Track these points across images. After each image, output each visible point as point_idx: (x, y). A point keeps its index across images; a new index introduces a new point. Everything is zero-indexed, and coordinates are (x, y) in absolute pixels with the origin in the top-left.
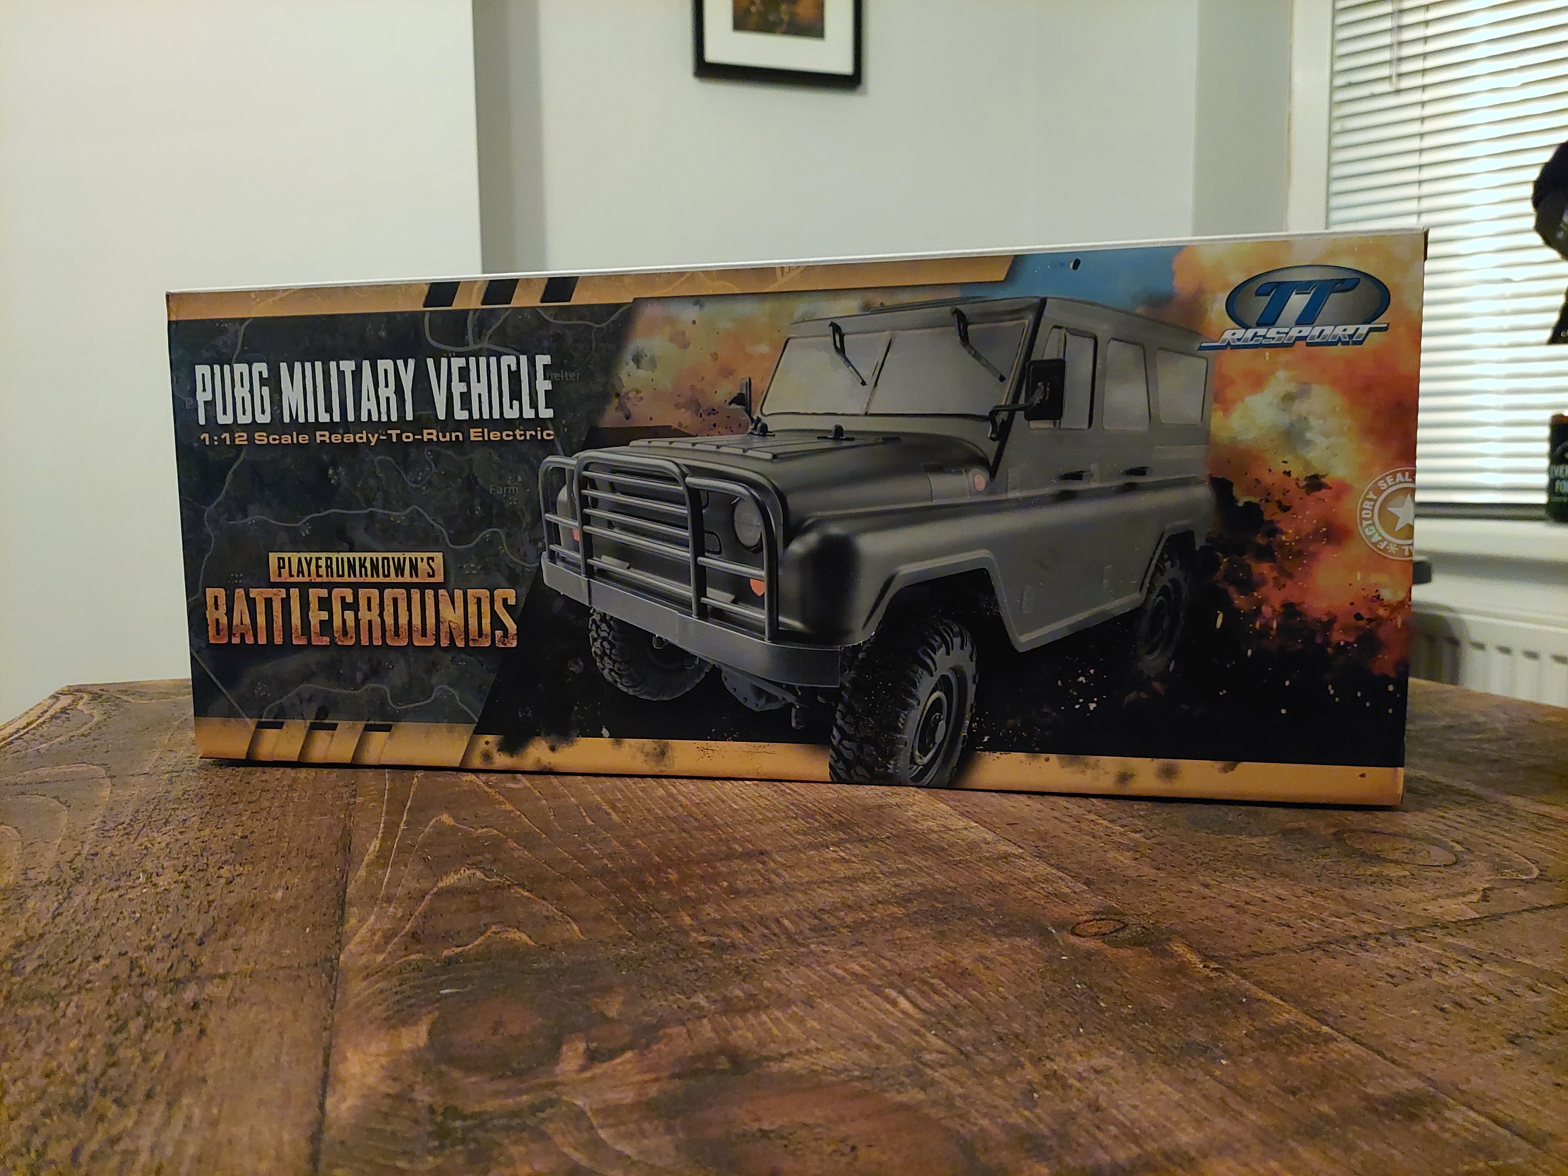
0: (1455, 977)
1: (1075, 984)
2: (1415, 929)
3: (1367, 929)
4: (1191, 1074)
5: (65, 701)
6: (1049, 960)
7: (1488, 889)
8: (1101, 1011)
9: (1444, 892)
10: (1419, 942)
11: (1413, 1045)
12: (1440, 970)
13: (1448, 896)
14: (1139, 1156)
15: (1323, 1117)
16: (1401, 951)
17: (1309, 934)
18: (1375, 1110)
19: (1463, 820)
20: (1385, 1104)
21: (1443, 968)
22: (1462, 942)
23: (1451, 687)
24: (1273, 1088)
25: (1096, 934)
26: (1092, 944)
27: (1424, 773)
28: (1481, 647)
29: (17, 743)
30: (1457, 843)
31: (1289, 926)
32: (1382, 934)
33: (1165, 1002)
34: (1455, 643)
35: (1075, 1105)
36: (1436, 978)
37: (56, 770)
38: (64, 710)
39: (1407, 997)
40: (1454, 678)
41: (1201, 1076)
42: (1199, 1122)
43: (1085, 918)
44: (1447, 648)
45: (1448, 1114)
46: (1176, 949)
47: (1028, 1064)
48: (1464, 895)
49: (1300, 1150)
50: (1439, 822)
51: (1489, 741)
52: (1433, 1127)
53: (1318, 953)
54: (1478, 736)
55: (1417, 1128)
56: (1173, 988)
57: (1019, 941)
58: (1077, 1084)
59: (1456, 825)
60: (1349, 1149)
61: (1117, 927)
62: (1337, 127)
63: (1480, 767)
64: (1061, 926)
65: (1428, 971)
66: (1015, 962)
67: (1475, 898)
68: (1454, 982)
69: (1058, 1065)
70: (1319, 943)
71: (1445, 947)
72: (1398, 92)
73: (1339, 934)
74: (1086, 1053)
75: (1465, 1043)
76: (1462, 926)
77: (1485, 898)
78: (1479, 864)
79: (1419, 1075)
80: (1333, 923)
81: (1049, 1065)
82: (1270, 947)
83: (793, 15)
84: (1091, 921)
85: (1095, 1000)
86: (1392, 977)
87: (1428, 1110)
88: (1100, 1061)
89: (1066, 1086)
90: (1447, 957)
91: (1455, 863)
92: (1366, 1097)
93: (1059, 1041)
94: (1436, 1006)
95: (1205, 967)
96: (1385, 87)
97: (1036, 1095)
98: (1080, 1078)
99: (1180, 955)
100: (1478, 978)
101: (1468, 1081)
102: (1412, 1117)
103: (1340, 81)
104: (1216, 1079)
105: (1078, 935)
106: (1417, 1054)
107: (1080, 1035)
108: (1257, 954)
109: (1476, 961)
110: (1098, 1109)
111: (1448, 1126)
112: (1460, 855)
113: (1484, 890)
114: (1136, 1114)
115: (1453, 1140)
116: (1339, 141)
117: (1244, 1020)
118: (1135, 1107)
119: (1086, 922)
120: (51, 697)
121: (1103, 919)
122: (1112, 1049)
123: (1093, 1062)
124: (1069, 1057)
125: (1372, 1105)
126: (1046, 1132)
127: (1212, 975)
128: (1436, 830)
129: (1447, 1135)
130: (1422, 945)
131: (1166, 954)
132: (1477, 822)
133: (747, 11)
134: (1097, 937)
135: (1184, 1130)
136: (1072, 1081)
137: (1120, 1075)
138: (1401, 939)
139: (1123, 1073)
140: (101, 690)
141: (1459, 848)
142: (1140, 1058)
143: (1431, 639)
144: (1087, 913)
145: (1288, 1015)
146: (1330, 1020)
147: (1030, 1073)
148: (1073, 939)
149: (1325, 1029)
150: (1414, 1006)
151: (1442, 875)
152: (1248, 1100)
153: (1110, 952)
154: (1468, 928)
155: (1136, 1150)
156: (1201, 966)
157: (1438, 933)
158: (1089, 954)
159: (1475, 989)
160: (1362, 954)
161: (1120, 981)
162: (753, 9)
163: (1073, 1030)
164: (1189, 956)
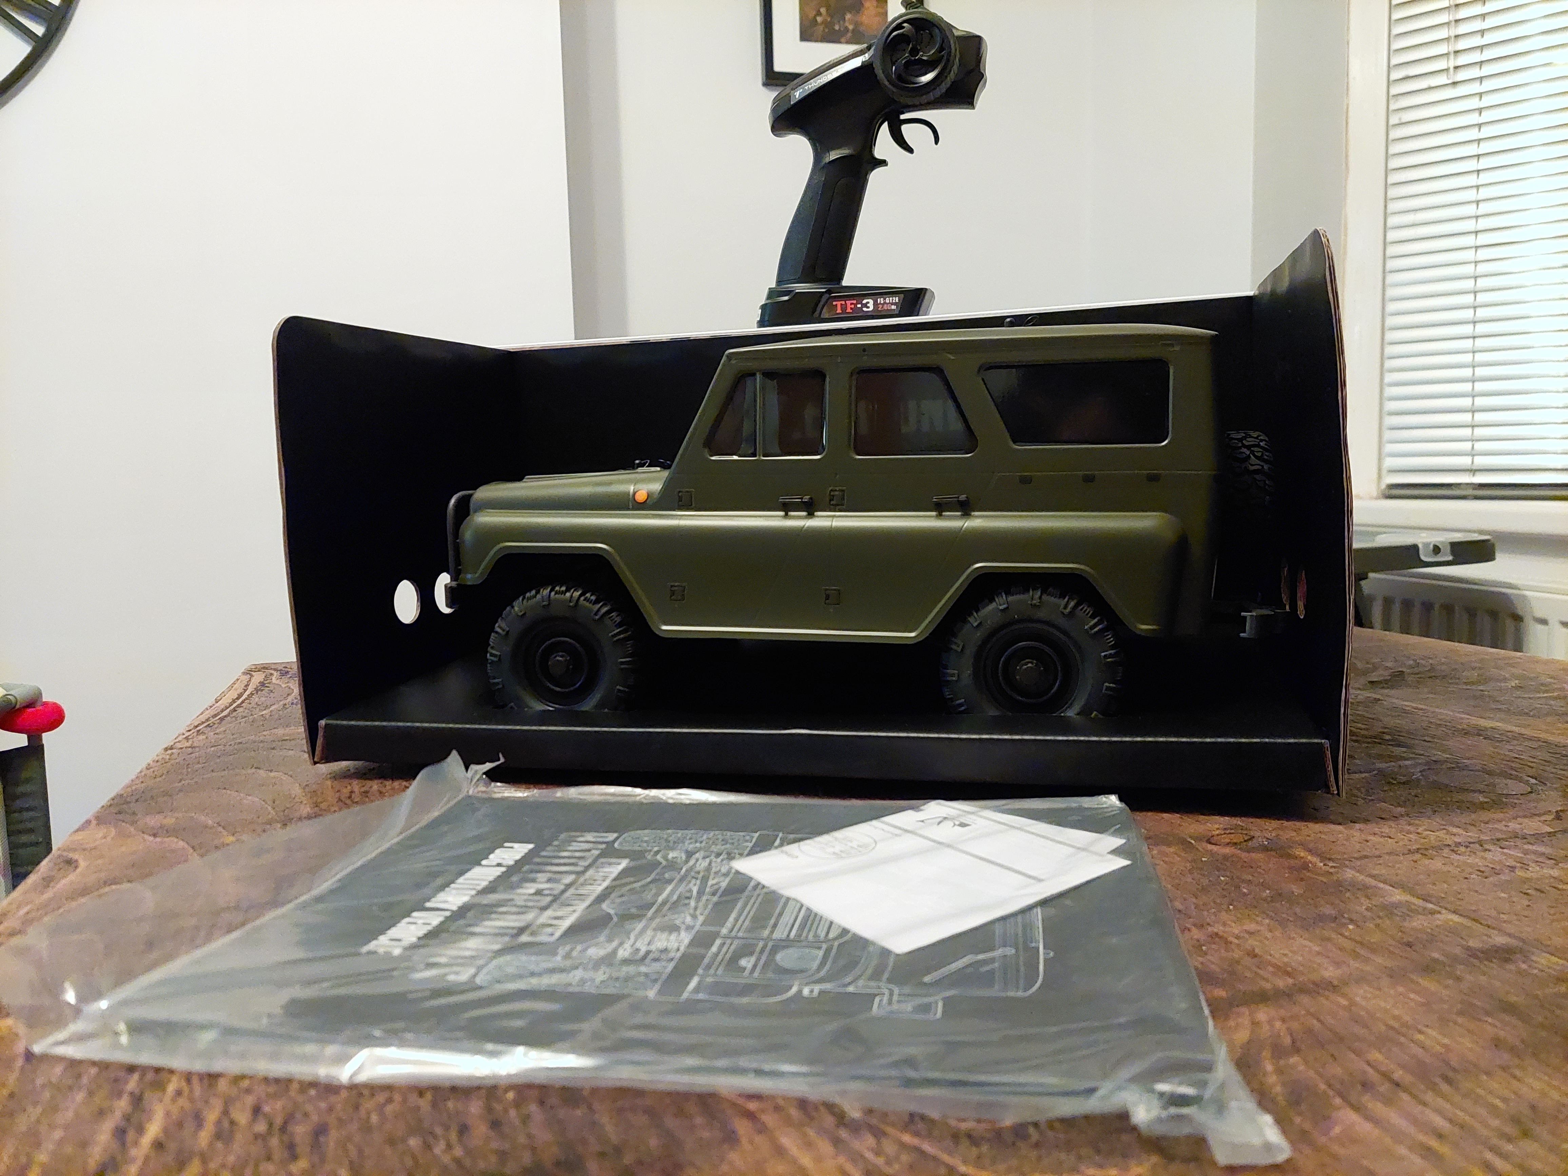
0: (1534, 872)
1: (1219, 877)
2: (1498, 840)
3: (1457, 839)
4: (1326, 933)
5: (258, 677)
6: (1194, 861)
7: (1561, 811)
8: (1245, 894)
9: (1521, 814)
10: (1503, 848)
11: (1502, 916)
12: (1521, 868)
13: (1525, 817)
14: (1295, 985)
15: (1436, 961)
16: (1488, 855)
17: (1408, 843)
18: (1475, 956)
19: (1535, 760)
20: (1482, 952)
21: (1525, 866)
22: (1541, 849)
23: (1519, 654)
24: (1394, 943)
25: (1228, 844)
26: (1227, 850)
27: (1499, 724)
28: (1544, 622)
29: (240, 710)
30: (1532, 777)
31: (1390, 838)
32: (1470, 843)
33: (1297, 890)
34: (1518, 618)
35: (1237, 954)
36: (1519, 873)
37: (287, 731)
38: (262, 684)
39: (1495, 885)
40: (1518, 647)
41: (1334, 935)
42: (1337, 964)
43: (1217, 832)
44: (1509, 624)
45: (1534, 958)
46: (1297, 853)
47: (1194, 929)
48: (1539, 815)
49: (1420, 980)
50: (1513, 762)
51: (1555, 698)
52: (1524, 966)
53: (1417, 856)
54: (1545, 695)
55: (1511, 967)
56: (1302, 880)
57: (1164, 848)
58: (1236, 941)
59: (1529, 764)
60: (1459, 979)
61: (1246, 839)
62: (1394, 120)
63: (1549, 719)
64: (1197, 839)
65: (1512, 868)
66: (1165, 862)
67: (1549, 817)
68: (1534, 875)
69: (1218, 928)
70: (1418, 849)
71: (1526, 852)
72: (1455, 84)
73: (1434, 843)
74: (1238, 920)
75: (1546, 915)
76: (1538, 837)
77: (1558, 817)
78: (1552, 793)
79: (1510, 935)
80: (1427, 836)
81: (1210, 929)
82: (1377, 853)
83: (857, 24)
84: (1222, 835)
85: (1238, 887)
86: (1483, 872)
87: (1518, 956)
88: (1252, 927)
89: (1227, 943)
90: (1528, 859)
91: (1531, 792)
92: (1468, 948)
93: (1215, 914)
94: (1521, 892)
95: (1324, 865)
96: (1442, 79)
97: (1204, 948)
98: (1238, 937)
99: (1302, 858)
100: (1555, 873)
101: (1550, 939)
102: (1507, 960)
103: (1396, 75)
104: (1346, 937)
105: (1213, 844)
106: (1509, 922)
107: (1230, 910)
108: (1366, 857)
109: (1553, 862)
110: (1255, 956)
111: (1536, 965)
112: (1534, 787)
113: (1557, 812)
114: (1286, 960)
115: (1540, 974)
116: (1395, 134)
117: (1363, 900)
118: (1285, 955)
119: (1218, 835)
120: (244, 673)
121: (1233, 833)
122: (1259, 919)
123: (1246, 927)
124: (1224, 924)
125: (1473, 953)
126: (1218, 970)
127: (1332, 870)
128: (1512, 768)
129: (1535, 971)
130: (1505, 851)
131: (1289, 856)
132: (1548, 762)
133: (814, 22)
134: (1230, 845)
135: (1326, 969)
136: (1231, 939)
137: (1269, 935)
138: (1486, 846)
139: (1270, 934)
140: (284, 667)
141: (1533, 781)
142: (1283, 923)
143: (1494, 614)
144: (1218, 829)
145: (1398, 896)
146: (1433, 900)
147: (1196, 933)
148: (1210, 847)
149: (1430, 906)
150: (1503, 891)
151: (1520, 802)
152: (1373, 951)
153: (1244, 855)
154: (1544, 839)
155: (1290, 981)
156: (1322, 864)
157: (1519, 842)
158: (1225, 858)
159: (1552, 880)
160: (1454, 856)
161: (1256, 875)
162: (819, 19)
163: (1225, 907)
164: (1309, 857)
